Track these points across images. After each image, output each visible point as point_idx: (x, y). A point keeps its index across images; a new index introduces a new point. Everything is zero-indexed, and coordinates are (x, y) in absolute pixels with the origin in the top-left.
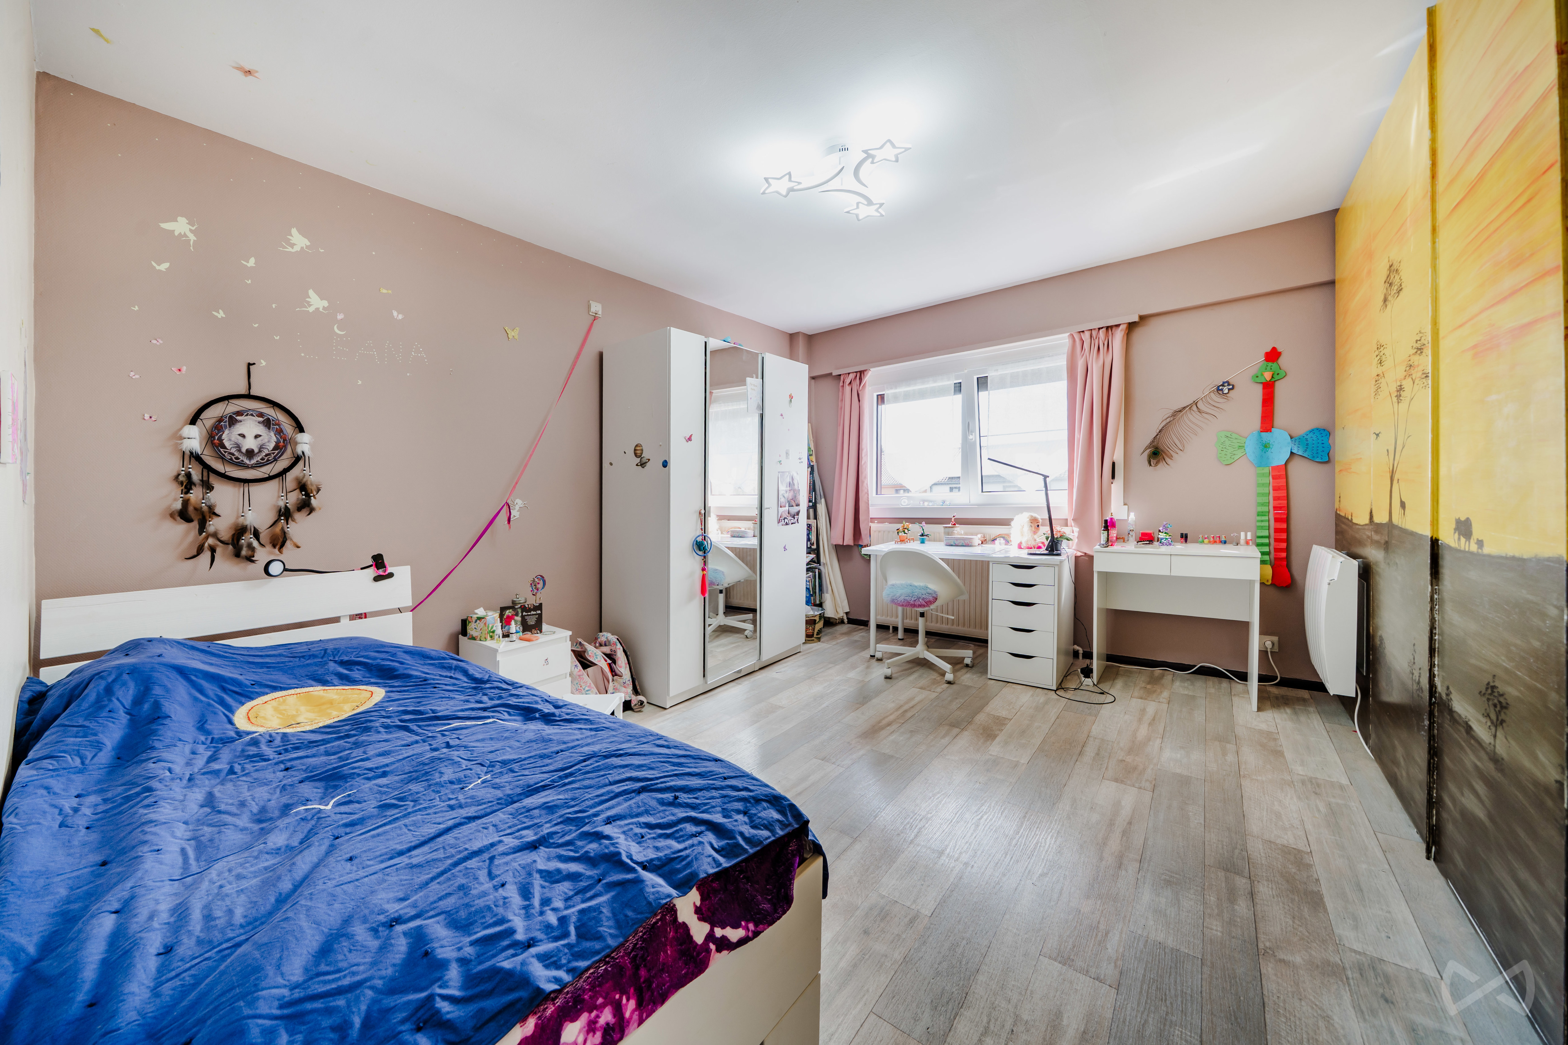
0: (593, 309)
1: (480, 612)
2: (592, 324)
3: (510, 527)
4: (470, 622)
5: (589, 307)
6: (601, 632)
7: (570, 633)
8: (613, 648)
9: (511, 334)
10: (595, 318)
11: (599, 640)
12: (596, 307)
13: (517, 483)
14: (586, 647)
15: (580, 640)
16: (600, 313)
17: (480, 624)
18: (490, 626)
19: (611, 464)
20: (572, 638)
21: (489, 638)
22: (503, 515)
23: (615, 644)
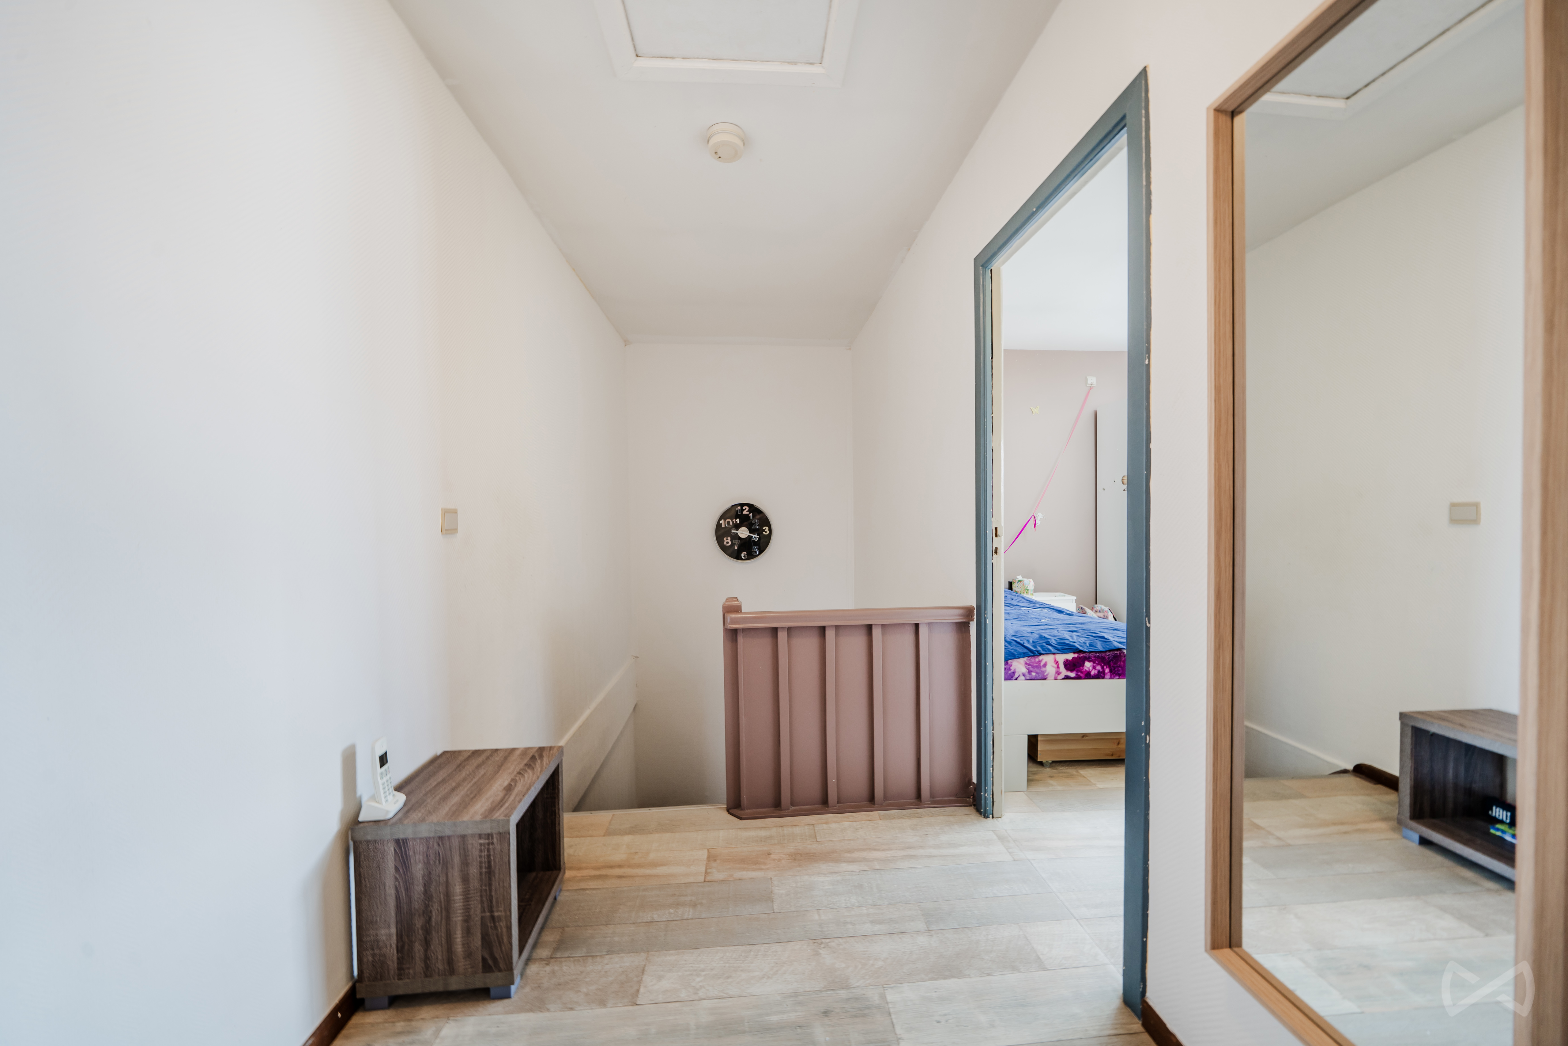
0: (1089, 382)
1: (1020, 578)
2: (1088, 393)
3: (1035, 530)
4: (1014, 583)
5: (1086, 381)
6: (1096, 604)
7: (1075, 598)
8: (1106, 615)
9: (1035, 410)
10: (1091, 388)
11: (1095, 609)
12: (1092, 380)
13: (1039, 503)
14: (1085, 610)
15: (1081, 606)
16: (1095, 383)
17: (1020, 584)
18: (1026, 586)
19: (1104, 489)
20: (1076, 601)
21: (1025, 593)
22: (1032, 522)
23: (1107, 612)
